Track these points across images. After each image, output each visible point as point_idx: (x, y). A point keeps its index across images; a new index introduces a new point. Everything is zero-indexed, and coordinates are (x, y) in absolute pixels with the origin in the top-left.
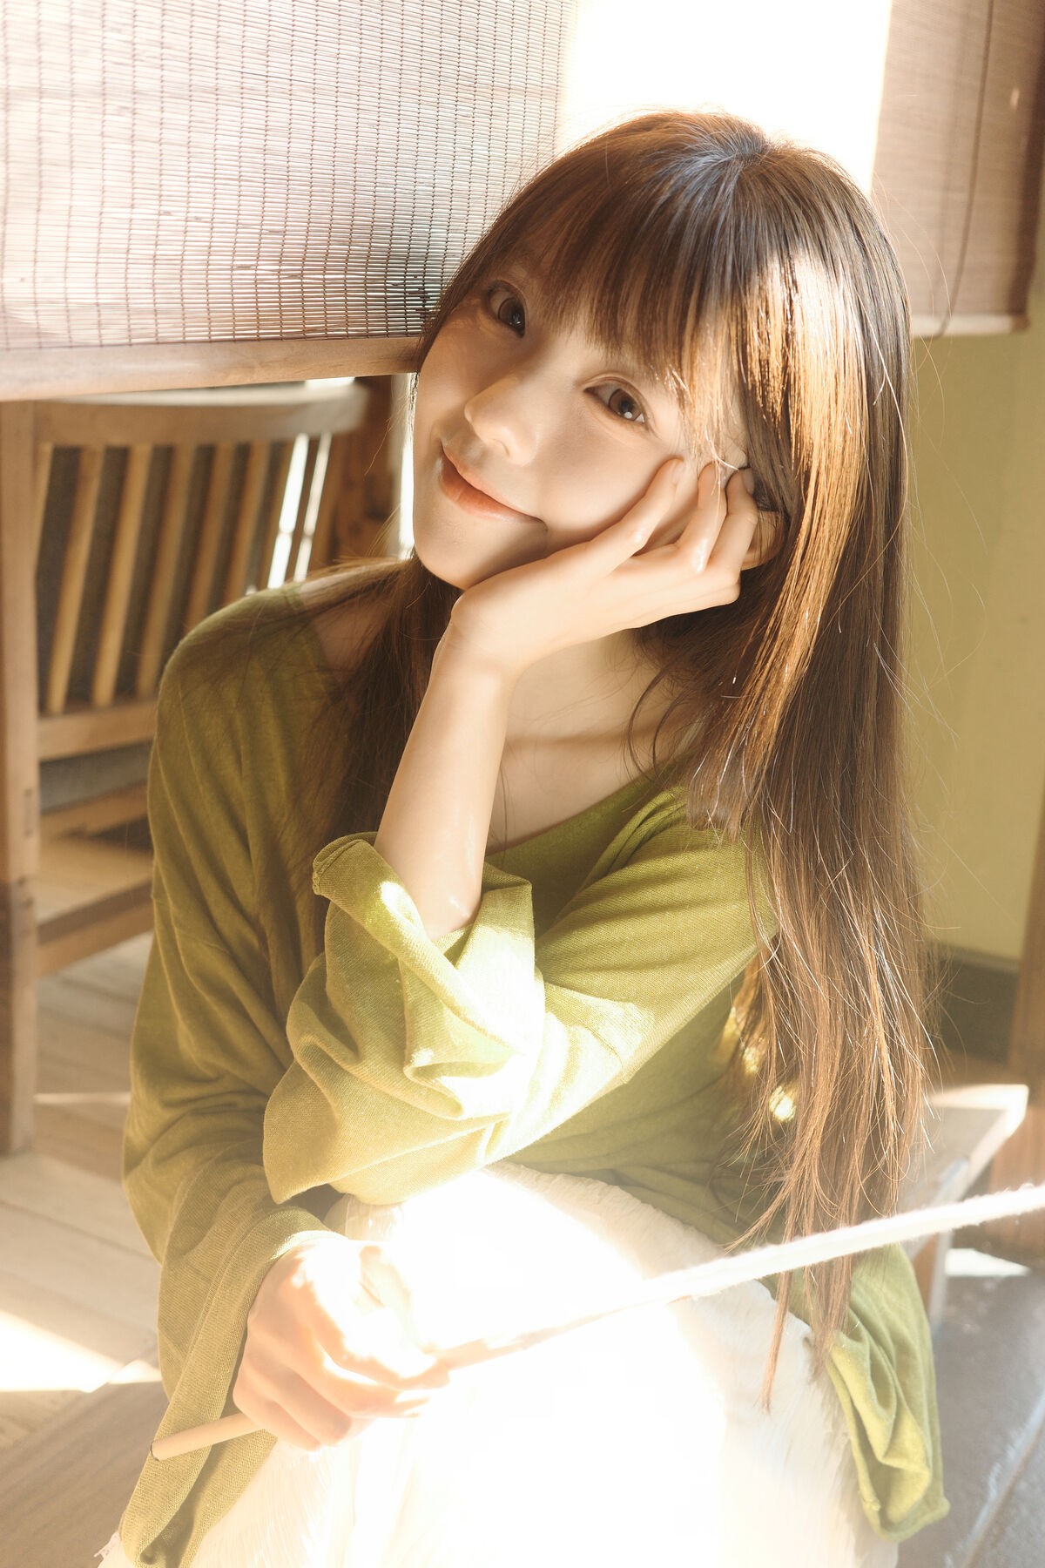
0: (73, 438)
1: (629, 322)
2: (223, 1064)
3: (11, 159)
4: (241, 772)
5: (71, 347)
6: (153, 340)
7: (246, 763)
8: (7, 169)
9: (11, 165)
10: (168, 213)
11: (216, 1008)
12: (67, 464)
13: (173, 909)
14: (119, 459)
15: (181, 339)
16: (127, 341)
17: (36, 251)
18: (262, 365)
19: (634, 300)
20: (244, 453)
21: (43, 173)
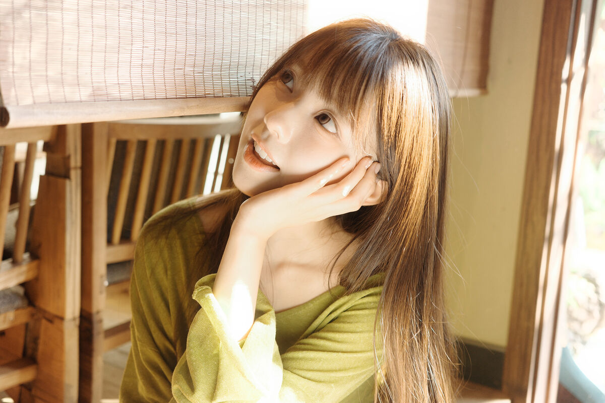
0: (124, 137)
1: (335, 92)
2: (156, 399)
3: (80, 25)
4: (167, 277)
5: (108, 101)
6: (143, 98)
7: (169, 273)
8: (79, 29)
9: (80, 27)
10: (147, 47)
11: (154, 375)
12: (122, 147)
13: (137, 334)
14: (143, 145)
15: (154, 97)
16: (132, 98)
17: (92, 62)
18: (188, 107)
19: (339, 82)
20: (194, 143)
21: (94, 31)
